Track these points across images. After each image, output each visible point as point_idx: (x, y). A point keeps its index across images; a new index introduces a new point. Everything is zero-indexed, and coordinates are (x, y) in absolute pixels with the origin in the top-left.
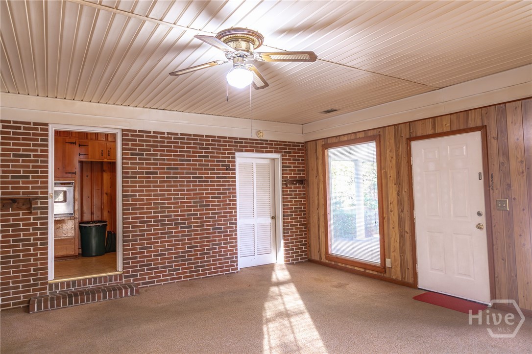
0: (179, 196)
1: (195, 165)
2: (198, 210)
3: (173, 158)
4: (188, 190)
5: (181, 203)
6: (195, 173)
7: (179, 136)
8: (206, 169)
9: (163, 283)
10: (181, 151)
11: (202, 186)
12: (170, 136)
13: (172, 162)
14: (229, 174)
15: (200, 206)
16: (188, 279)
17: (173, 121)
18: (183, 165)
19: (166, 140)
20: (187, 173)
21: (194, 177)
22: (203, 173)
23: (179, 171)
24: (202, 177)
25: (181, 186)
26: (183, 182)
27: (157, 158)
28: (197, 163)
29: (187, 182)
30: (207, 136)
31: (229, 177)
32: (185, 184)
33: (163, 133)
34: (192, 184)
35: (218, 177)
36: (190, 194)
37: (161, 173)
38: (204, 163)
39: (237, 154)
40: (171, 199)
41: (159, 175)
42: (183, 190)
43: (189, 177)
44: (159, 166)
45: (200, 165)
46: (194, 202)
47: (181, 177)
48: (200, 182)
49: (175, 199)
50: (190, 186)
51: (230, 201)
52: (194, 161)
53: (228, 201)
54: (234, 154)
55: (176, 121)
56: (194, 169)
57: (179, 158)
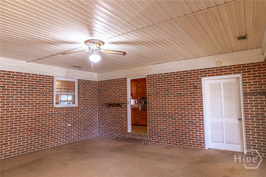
0: (170, 104)
1: (178, 87)
2: (179, 111)
3: (166, 85)
4: (174, 100)
5: (171, 107)
6: (178, 92)
7: (169, 74)
8: (183, 89)
9: (163, 144)
10: (170, 81)
11: (181, 98)
12: (165, 75)
13: (166, 87)
14: (197, 91)
15: (181, 109)
16: (175, 145)
17: (165, 67)
18: (171, 88)
19: (163, 77)
20: (173, 92)
21: (177, 94)
22: (182, 92)
23: (170, 91)
24: (181, 94)
25: (171, 98)
26: (172, 96)
27: (160, 86)
28: (178, 86)
29: (174, 96)
30: (183, 72)
31: (197, 93)
32: (173, 97)
33: (162, 74)
34: (176, 97)
35: (190, 93)
36: (175, 102)
37: (162, 93)
38: (182, 86)
39: (203, 79)
40: (166, 105)
41: (161, 94)
42: (172, 100)
43: (175, 94)
44: (161, 90)
45: (180, 87)
46: (177, 107)
47: (171, 94)
48: (180, 96)
49: (168, 105)
50: (175, 98)
51: (198, 106)
52: (177, 85)
53: (197, 106)
54: (201, 79)
55: (167, 67)
56: (177, 90)
57: (169, 85)
